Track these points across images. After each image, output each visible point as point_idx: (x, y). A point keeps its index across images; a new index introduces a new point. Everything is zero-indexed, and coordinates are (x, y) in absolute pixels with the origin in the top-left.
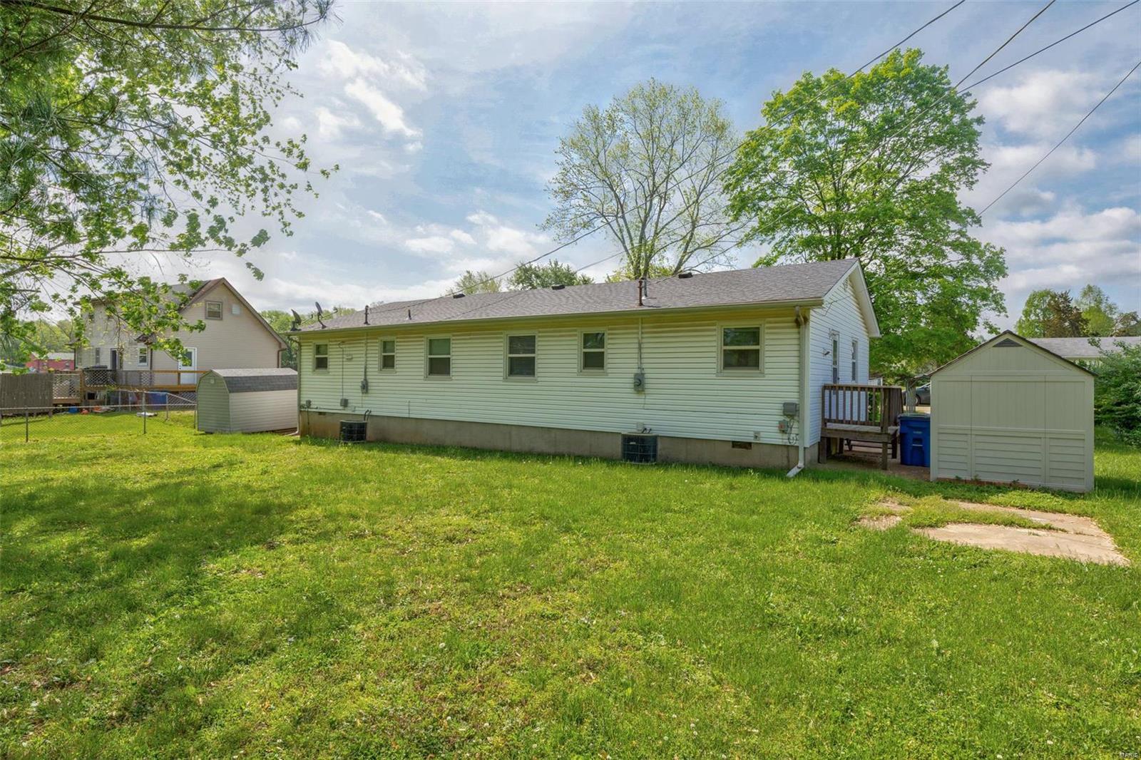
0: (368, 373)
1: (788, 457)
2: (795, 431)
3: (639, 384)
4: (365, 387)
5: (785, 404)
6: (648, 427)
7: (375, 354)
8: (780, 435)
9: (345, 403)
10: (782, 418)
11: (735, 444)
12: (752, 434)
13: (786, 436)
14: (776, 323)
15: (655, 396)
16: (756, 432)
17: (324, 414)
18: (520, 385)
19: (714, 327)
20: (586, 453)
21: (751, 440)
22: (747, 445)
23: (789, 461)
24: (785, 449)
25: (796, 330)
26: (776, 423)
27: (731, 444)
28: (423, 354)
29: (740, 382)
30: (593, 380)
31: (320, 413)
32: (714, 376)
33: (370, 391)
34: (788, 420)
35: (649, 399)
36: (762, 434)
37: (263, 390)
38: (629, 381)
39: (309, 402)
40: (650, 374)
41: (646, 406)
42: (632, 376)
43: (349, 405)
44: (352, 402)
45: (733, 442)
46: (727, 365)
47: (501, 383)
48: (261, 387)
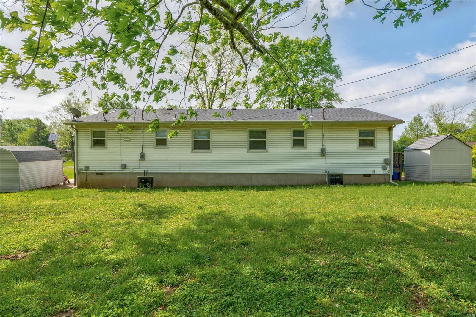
0: (144, 149)
1: (385, 179)
2: (388, 169)
3: (323, 152)
4: (143, 157)
5: (385, 160)
6: (327, 171)
7: (150, 138)
8: (383, 171)
9: (124, 167)
10: (383, 165)
11: (365, 175)
12: (372, 171)
13: (385, 171)
14: (381, 129)
15: (330, 158)
16: (373, 170)
17: (102, 174)
18: (258, 154)
19: (356, 130)
20: (295, 184)
21: (372, 173)
22: (369, 175)
23: (385, 180)
24: (384, 176)
25: (388, 132)
26: (381, 167)
27: (363, 175)
28: (190, 138)
29: (367, 151)
30: (299, 151)
31: (97, 174)
32: (356, 149)
33: (145, 159)
34: (385, 165)
35: (328, 159)
36: (376, 171)
37: (38, 160)
38: (319, 152)
39: (87, 168)
40: (328, 149)
41: (326, 162)
42: (320, 149)
43: (127, 167)
44: (129, 166)
45: (364, 174)
46: (361, 144)
47: (246, 153)
48: (37, 158)
